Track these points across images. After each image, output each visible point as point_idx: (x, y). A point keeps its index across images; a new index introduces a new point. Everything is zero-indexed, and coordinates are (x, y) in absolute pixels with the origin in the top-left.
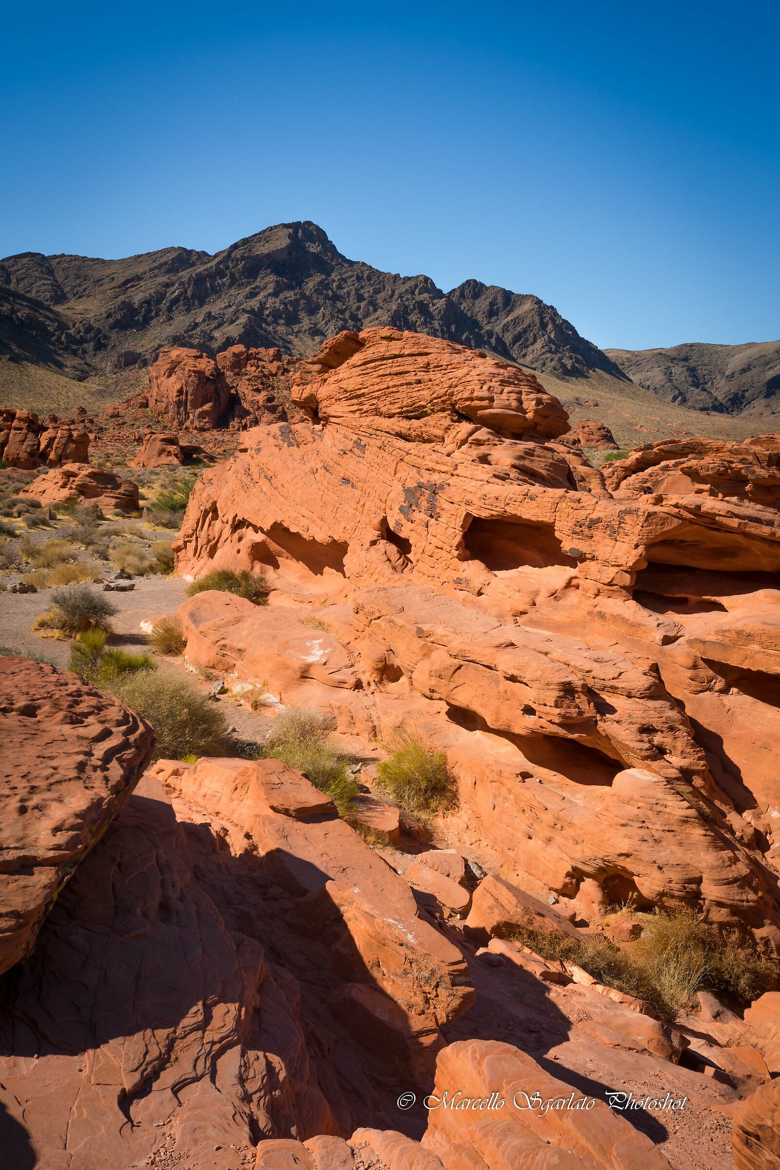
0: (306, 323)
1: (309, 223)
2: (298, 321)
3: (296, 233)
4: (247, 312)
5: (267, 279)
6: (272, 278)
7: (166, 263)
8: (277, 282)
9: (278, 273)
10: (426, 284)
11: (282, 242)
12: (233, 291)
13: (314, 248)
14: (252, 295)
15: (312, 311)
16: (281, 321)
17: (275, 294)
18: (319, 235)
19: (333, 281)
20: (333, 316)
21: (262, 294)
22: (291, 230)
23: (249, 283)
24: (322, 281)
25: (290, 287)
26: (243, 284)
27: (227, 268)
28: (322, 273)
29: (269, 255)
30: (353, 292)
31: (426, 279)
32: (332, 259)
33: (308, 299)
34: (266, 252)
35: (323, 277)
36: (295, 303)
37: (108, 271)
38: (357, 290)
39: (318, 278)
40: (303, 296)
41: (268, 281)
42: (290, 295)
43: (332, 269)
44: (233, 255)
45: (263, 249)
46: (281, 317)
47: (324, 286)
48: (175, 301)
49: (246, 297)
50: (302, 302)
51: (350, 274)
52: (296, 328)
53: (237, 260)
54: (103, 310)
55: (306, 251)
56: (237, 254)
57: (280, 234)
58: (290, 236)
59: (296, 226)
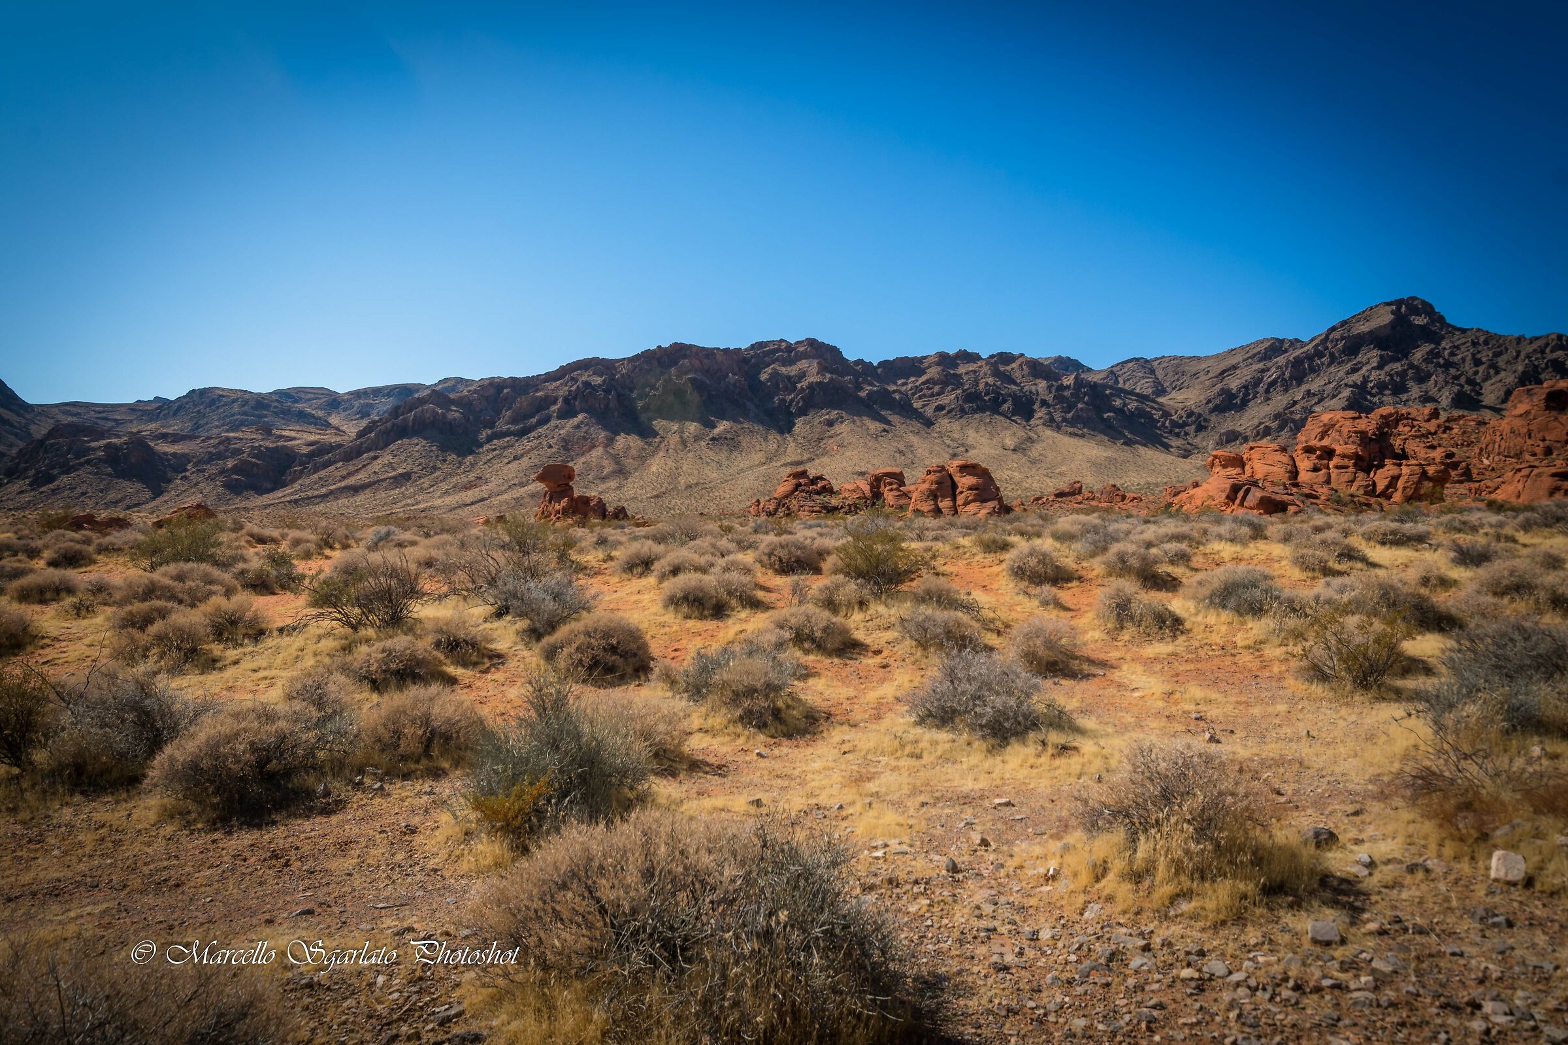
0: (1415, 391)
1: (1414, 298)
2: (1405, 390)
3: (1399, 308)
4: (1350, 386)
5: (1370, 355)
6: (1376, 352)
7: (1259, 353)
8: (1381, 356)
9: (1379, 346)
11: (1385, 318)
12: (1332, 369)
13: (1420, 321)
14: (1354, 370)
15: (1422, 378)
16: (1387, 392)
17: (1380, 367)
18: (1427, 309)
19: (1445, 349)
20: (1447, 383)
21: (1365, 369)
22: (1394, 307)
23: (1350, 360)
24: (1431, 351)
25: (1395, 359)
26: (1343, 361)
27: (1327, 348)
28: (1431, 342)
29: (1371, 332)
30: (1469, 357)
32: (1441, 329)
33: (1417, 369)
34: (1368, 330)
35: (1433, 346)
36: (1403, 374)
37: (1204, 366)
38: (1473, 355)
39: (1427, 347)
40: (1411, 366)
41: (1371, 356)
42: (1397, 366)
43: (1443, 338)
44: (1331, 337)
45: (1363, 328)
46: (1387, 388)
47: (1433, 355)
48: (1272, 384)
49: (1348, 373)
50: (1410, 372)
51: (1463, 340)
52: (1404, 397)
53: (1337, 340)
54: (1202, 398)
55: (1411, 325)
56: (1336, 335)
57: (1382, 311)
58: (1393, 312)
59: (1399, 303)
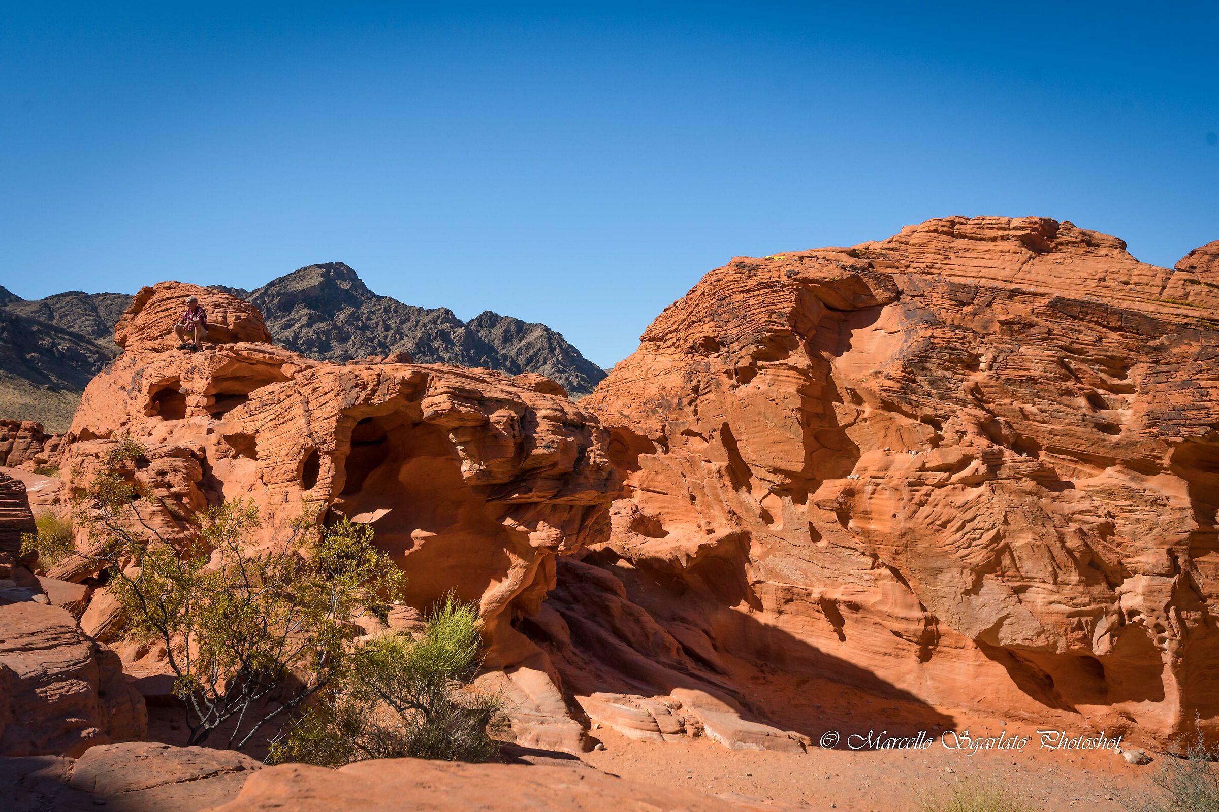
0: (337, 350)
1: (341, 264)
2: (330, 348)
3: (328, 272)
4: (282, 341)
6: (305, 311)
8: (310, 315)
9: (310, 306)
10: (447, 315)
11: (315, 280)
13: (345, 285)
14: (287, 326)
15: (343, 339)
16: (314, 349)
17: (309, 325)
18: (349, 274)
19: (363, 313)
20: (362, 344)
21: (297, 325)
22: (324, 270)
23: (284, 316)
24: (352, 314)
25: (322, 319)
26: (278, 317)
27: (264, 303)
28: (352, 307)
29: (303, 291)
30: (381, 323)
31: (447, 311)
32: (362, 295)
33: (340, 329)
34: (301, 289)
35: (353, 310)
36: (327, 333)
38: (384, 321)
39: (349, 311)
40: (335, 327)
41: (302, 314)
42: (323, 326)
43: (362, 304)
44: (269, 292)
45: (298, 286)
46: (314, 346)
47: (354, 317)
49: (282, 328)
50: (334, 332)
51: (378, 307)
52: (328, 355)
53: (273, 296)
55: (338, 288)
56: (274, 290)
57: (314, 273)
58: (322, 275)
59: (329, 266)
